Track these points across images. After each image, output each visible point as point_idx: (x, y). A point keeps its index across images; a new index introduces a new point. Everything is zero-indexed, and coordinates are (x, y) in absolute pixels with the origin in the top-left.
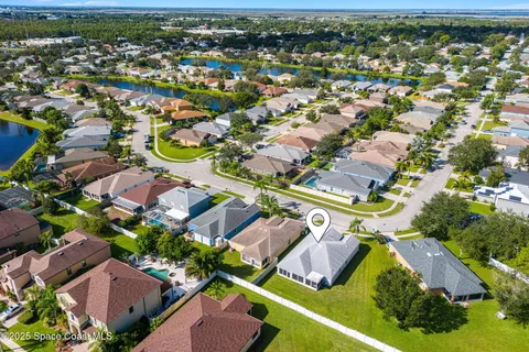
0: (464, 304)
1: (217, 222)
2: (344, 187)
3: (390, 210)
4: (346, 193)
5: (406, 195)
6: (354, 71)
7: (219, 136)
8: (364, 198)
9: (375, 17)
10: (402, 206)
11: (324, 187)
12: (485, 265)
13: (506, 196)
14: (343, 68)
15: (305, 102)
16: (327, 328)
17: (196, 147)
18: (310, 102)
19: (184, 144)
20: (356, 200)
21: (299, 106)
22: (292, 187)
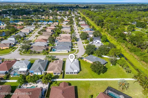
0: (105, 65)
1: (39, 67)
2: (64, 49)
3: (76, 52)
4: (65, 50)
5: (77, 48)
6: (39, 19)
7: (14, 44)
8: (70, 50)
9: (32, 4)
10: (78, 50)
11: (59, 50)
12: (102, 57)
13: (97, 43)
14: (35, 19)
15: (33, 29)
16: (86, 81)
17: (7, 49)
18: (34, 29)
19: (2, 49)
20: (68, 51)
21: (32, 31)
22: (50, 52)
